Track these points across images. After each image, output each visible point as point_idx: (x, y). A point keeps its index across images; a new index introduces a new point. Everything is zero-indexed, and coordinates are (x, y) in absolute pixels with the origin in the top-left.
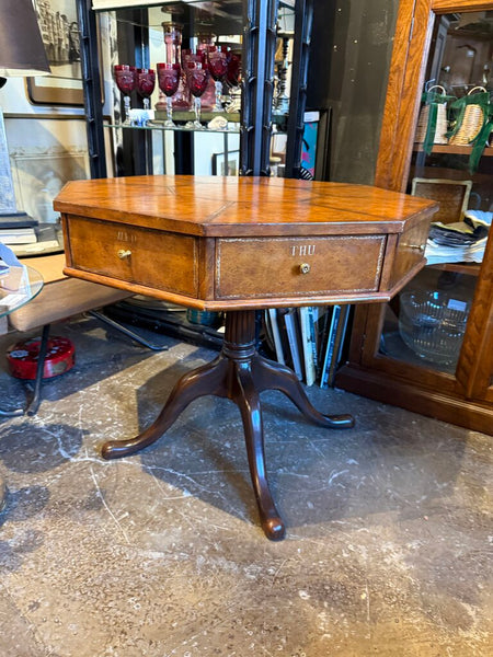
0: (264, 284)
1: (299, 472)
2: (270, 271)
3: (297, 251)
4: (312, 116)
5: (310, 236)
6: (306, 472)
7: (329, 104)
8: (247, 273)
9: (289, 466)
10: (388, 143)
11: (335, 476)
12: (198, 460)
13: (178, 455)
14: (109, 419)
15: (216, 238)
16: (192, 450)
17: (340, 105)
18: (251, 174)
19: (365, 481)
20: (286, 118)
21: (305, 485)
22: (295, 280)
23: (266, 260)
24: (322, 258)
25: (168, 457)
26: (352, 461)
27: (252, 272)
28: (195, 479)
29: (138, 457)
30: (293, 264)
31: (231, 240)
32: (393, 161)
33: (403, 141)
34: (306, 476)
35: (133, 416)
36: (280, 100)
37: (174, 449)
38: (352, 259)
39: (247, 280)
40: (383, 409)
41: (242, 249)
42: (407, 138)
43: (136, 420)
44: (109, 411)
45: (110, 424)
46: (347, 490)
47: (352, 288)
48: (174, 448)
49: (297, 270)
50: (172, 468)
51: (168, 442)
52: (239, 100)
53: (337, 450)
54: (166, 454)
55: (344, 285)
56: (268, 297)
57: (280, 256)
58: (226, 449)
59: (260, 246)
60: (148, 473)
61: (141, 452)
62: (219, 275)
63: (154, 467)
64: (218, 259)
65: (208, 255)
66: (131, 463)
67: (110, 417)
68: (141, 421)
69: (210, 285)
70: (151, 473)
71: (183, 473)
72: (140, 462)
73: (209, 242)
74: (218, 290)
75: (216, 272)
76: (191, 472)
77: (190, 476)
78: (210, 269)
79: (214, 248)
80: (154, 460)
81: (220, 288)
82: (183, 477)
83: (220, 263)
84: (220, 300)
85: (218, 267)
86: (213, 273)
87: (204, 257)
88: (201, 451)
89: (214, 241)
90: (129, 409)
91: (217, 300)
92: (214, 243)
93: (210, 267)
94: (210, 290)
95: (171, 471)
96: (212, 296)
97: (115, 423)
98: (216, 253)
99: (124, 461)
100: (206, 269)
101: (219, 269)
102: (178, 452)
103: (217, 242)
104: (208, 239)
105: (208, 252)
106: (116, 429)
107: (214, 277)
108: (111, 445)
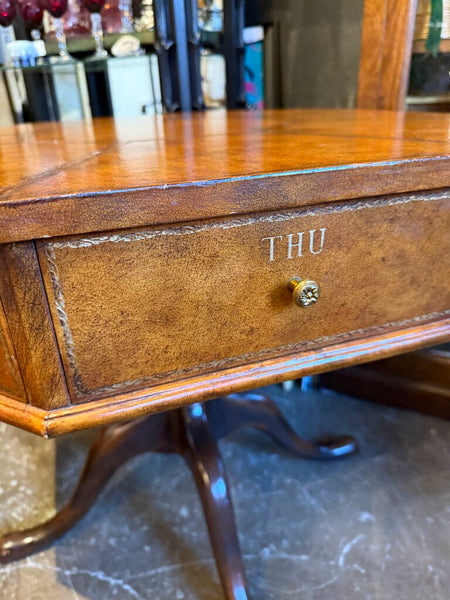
0: (203, 341)
1: (293, 550)
2: (214, 308)
3: (281, 248)
4: (253, 34)
5: (312, 206)
6: (304, 550)
7: (275, 15)
8: (151, 322)
9: (276, 540)
10: (374, 42)
11: (346, 549)
12: (141, 548)
13: (112, 541)
14: (14, 483)
15: (37, 243)
16: (133, 528)
17: (288, 15)
18: (179, 110)
19: (391, 552)
20: (221, 36)
21: (304, 576)
22: (281, 320)
23: (198, 283)
24: (342, 257)
25: (96, 547)
26: (365, 516)
27: (166, 319)
28: (136, 588)
29: (51, 552)
30: (273, 282)
31: (86, 243)
32: (384, 69)
33: (398, 36)
34: (304, 557)
35: (48, 473)
36: (209, 13)
37: (106, 529)
38: (411, 249)
39: (156, 339)
40: (390, 416)
41: (128, 264)
42: (403, 32)
43: (52, 481)
44: (14, 466)
45: (15, 491)
46: (368, 575)
47: (411, 314)
48: (105, 527)
49: (285, 295)
50: (102, 568)
51: (97, 518)
52: (152, 12)
53: (342, 498)
54: (93, 541)
55: (394, 311)
56: (218, 369)
57: (237, 266)
58: (183, 521)
59: (179, 249)
60: (65, 584)
61: (57, 542)
62: (71, 342)
63: (75, 570)
64: (58, 301)
65: (25, 293)
66: (40, 566)
67: (16, 478)
68: (59, 481)
69: (51, 371)
70: (70, 583)
71: (119, 578)
72: (53, 562)
73: (18, 258)
74: (77, 378)
75: (60, 335)
76: (132, 573)
77: (129, 582)
78: (39, 330)
79: (36, 271)
80: (75, 555)
81: (80, 372)
82: (119, 587)
83: (64, 310)
84: (87, 402)
85: (61, 321)
86: (52, 340)
87: (15, 300)
88: (145, 528)
89: (31, 253)
90: (42, 461)
91: (78, 404)
92: (35, 256)
93: (36, 325)
94: (52, 383)
95: (101, 576)
96: (61, 396)
97: (22, 488)
98: (46, 284)
99: (30, 562)
100: (27, 332)
101: (67, 325)
102: (111, 535)
103: (41, 254)
104: (14, 248)
105: (23, 285)
106: (22, 500)
107: (56, 349)
108: (6, 542)
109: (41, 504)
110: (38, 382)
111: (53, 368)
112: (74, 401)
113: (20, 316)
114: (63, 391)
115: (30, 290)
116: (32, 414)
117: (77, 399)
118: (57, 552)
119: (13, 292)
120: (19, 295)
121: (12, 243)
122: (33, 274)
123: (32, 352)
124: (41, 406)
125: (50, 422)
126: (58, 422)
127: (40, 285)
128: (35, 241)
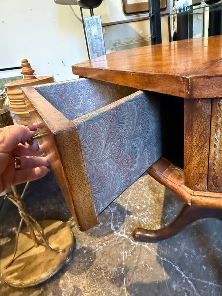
13: (186, 254)
14: (144, 206)
16: (197, 252)
25: (177, 253)
28: (195, 286)
29: (156, 245)
37: (183, 245)
43: (161, 212)
45: (144, 210)
50: (179, 265)
54: (176, 249)
60: (160, 263)
61: (159, 241)
62: (217, 157)
63: (165, 259)
64: (216, 134)
65: (199, 127)
66: (150, 249)
67: (145, 204)
68: (164, 213)
69: (201, 171)
70: (162, 264)
71: (186, 275)
72: (156, 250)
73: (201, 107)
74: (214, 177)
75: (212, 152)
76: (194, 276)
77: (192, 280)
78: (201, 148)
79: (208, 116)
80: (166, 252)
81: (217, 175)
82: (186, 279)
83: (218, 139)
84: (216, 192)
85: (215, 145)
86: (206, 154)
87: (192, 129)
88: (204, 256)
89: (209, 105)
90: (158, 201)
91: (210, 192)
92: (210, 107)
93: (200, 145)
94: (200, 177)
95: (177, 268)
96: (203, 185)
97: (147, 210)
98: (212, 123)
99: (146, 245)
100: (194, 147)
101: (217, 148)
102: (185, 251)
103: (214, 106)
104: (199, 102)
105: (199, 122)
106: (147, 215)
107: (207, 160)
108: (138, 231)
109: (154, 221)
110: (192, 174)
111: (203, 169)
112: (209, 189)
113: (193, 138)
114: (205, 183)
115: (202, 125)
116: (185, 190)
117: (211, 189)
118: (159, 246)
119: (192, 125)
120: (196, 127)
121: (199, 99)
122: (206, 117)
123: (194, 158)
124: (191, 187)
125: (194, 197)
126: (198, 198)
127: (209, 123)
128: (212, 99)
